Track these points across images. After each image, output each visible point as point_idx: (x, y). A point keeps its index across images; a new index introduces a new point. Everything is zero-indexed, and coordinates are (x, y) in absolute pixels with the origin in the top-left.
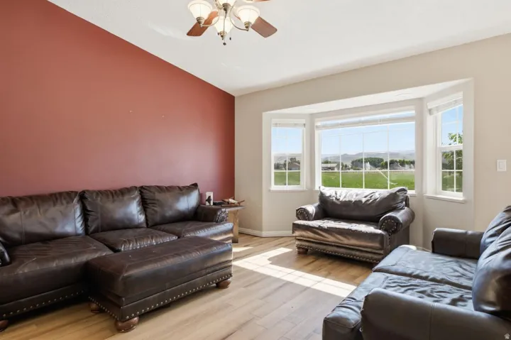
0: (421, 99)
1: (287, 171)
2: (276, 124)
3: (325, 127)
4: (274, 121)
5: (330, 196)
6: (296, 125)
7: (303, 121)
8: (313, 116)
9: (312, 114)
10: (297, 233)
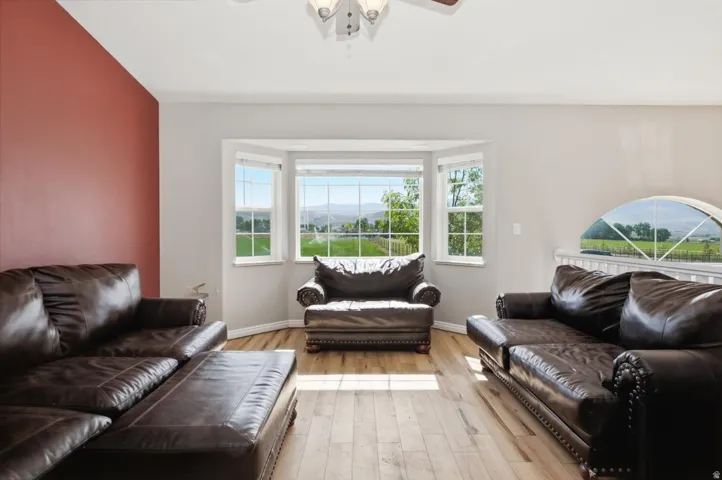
0: (430, 153)
1: (253, 233)
2: (242, 160)
3: (309, 172)
4: (240, 155)
5: (336, 269)
6: (269, 165)
7: (279, 161)
8: (292, 155)
9: (290, 153)
10: (313, 323)
